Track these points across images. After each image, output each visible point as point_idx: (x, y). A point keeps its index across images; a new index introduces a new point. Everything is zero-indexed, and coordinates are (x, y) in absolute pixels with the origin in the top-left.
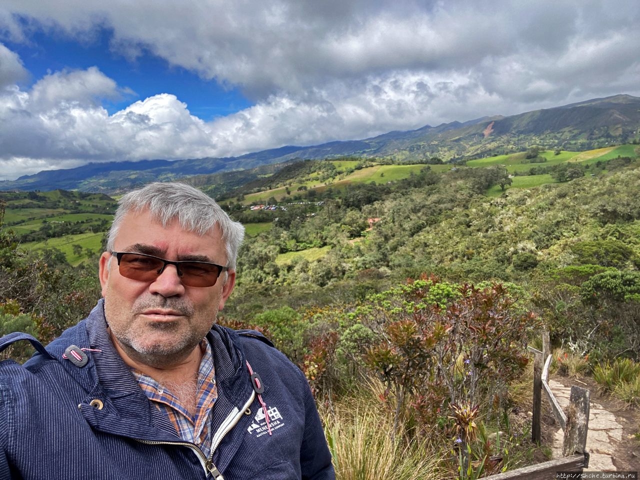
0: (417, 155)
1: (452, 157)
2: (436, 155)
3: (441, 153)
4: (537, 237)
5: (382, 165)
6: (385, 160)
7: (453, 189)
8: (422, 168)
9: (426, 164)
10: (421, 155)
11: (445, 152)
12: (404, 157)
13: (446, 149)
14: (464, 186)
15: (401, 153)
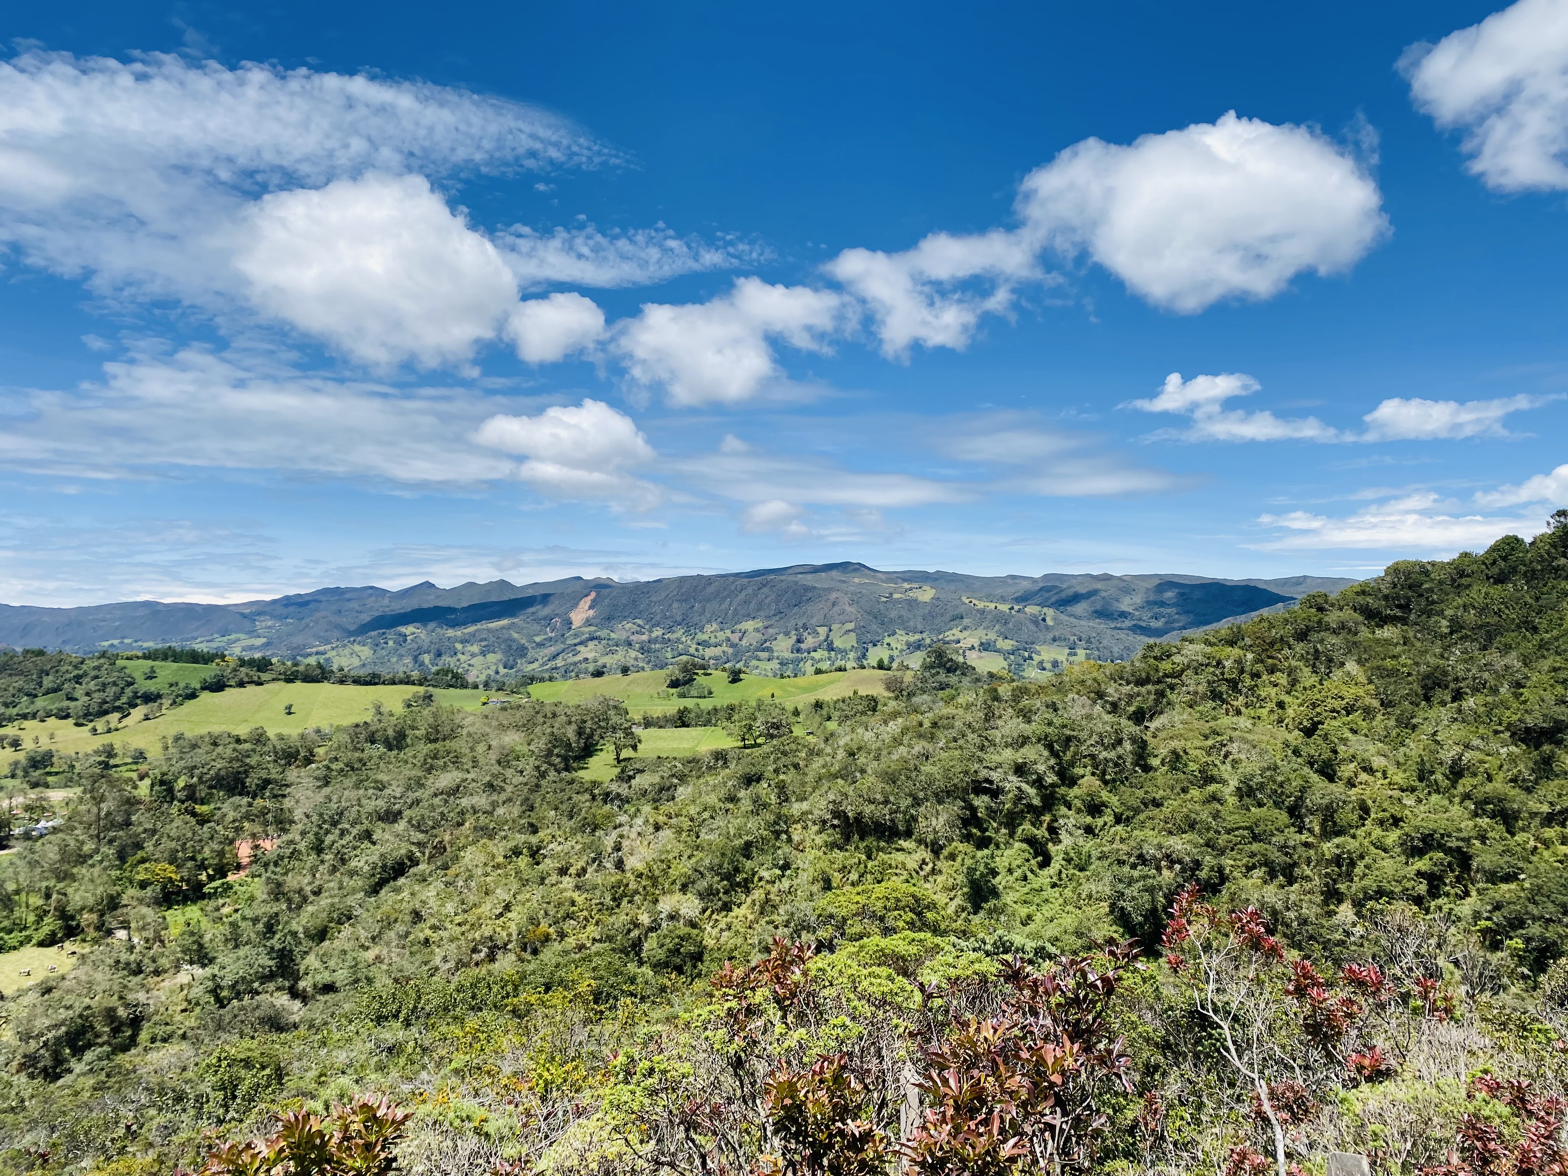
0: (394, 660)
1: (491, 672)
2: (448, 660)
3: (463, 658)
4: (702, 885)
5: (289, 680)
6: (301, 668)
7: (493, 756)
8: (409, 696)
9: (421, 684)
10: (408, 660)
11: (473, 655)
12: (356, 662)
13: (475, 648)
14: (525, 749)
15: (347, 651)
